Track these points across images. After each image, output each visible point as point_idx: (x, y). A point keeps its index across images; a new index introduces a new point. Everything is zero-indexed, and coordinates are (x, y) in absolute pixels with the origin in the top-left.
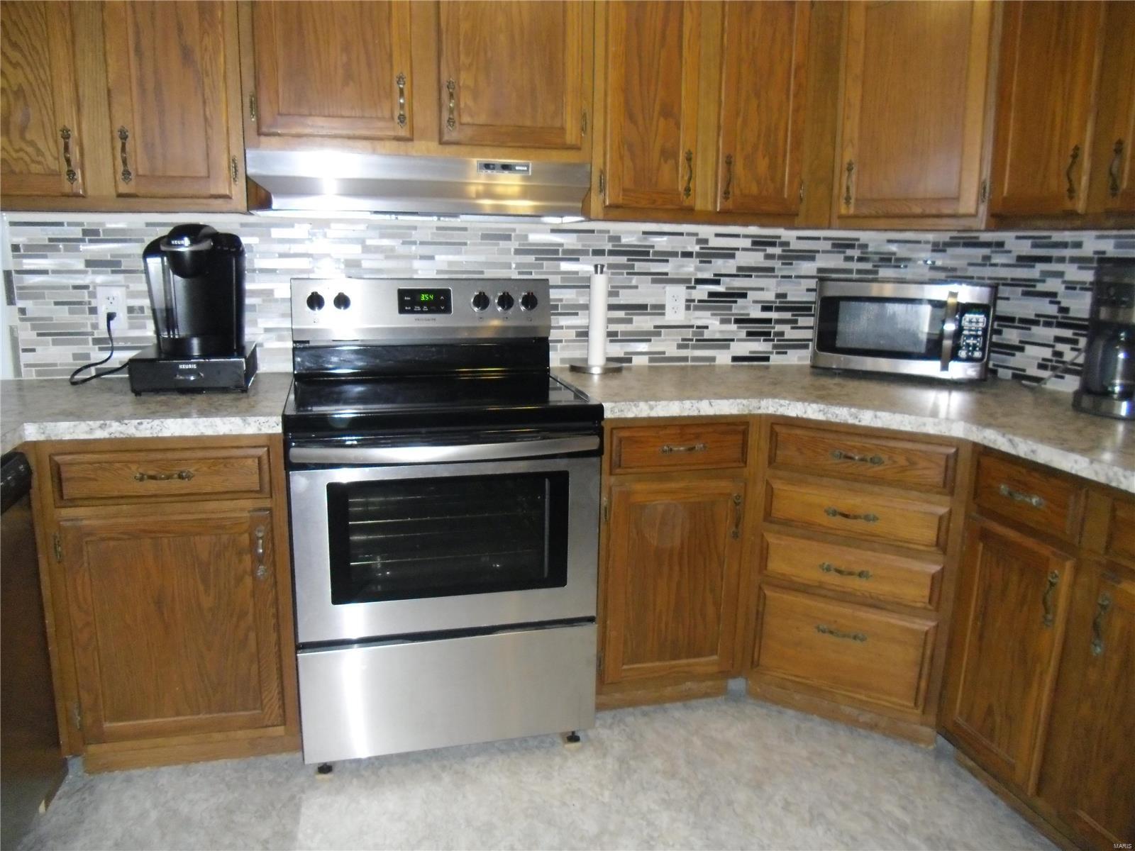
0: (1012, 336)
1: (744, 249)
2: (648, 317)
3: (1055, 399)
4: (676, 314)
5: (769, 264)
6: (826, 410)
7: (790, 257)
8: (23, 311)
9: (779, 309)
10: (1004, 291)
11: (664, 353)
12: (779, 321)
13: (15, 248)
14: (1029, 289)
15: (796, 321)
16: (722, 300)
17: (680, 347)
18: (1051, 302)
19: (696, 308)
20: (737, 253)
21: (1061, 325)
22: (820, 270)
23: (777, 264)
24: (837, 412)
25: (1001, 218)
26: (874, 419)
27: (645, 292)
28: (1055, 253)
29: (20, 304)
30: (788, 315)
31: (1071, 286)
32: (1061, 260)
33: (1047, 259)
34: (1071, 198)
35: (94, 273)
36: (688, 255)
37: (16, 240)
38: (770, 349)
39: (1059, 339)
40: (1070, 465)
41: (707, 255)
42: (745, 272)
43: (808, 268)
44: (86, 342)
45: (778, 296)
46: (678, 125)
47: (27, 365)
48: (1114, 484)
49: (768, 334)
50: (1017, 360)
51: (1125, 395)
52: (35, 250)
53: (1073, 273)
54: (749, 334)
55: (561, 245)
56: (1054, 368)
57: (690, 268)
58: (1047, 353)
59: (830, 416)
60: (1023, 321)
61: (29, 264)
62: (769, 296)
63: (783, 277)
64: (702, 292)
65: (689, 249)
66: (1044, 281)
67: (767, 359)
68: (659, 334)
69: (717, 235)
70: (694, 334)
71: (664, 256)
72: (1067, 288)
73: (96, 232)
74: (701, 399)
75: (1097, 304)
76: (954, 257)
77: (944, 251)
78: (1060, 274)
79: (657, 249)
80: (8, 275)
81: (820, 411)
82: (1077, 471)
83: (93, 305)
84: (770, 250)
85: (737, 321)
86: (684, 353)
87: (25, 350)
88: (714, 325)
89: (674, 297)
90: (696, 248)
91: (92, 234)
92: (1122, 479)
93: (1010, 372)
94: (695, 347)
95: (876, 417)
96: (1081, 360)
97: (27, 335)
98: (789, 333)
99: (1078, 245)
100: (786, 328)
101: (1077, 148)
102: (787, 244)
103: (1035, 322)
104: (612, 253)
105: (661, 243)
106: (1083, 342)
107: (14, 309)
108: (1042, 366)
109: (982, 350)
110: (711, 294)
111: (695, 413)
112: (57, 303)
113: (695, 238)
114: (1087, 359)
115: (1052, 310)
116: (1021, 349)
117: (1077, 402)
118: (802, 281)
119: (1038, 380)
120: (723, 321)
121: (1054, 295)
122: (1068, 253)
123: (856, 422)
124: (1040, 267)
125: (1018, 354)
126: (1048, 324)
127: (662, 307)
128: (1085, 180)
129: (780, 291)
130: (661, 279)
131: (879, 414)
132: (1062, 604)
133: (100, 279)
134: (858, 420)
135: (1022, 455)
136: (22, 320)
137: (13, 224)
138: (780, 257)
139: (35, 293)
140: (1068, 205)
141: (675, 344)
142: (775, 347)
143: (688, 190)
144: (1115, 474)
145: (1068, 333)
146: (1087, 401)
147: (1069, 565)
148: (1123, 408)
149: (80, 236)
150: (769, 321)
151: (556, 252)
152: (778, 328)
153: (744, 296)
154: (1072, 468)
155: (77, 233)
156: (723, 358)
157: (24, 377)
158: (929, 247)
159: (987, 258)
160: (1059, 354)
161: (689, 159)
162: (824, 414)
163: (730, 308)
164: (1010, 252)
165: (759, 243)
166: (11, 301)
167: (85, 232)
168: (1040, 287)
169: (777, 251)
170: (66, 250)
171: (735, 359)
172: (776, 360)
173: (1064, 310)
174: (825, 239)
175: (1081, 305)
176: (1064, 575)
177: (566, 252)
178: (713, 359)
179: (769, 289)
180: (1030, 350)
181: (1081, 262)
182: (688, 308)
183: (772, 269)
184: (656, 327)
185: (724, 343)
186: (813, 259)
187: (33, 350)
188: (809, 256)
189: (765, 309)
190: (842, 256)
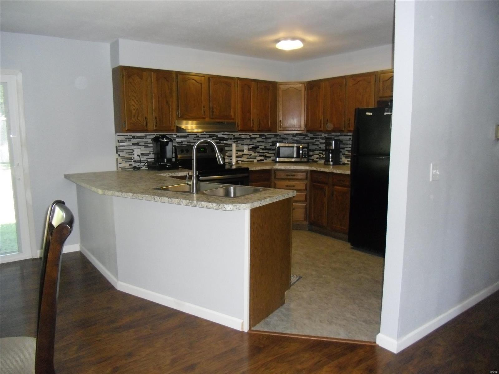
0: (311, 153)
1: (258, 137)
2: (241, 153)
3: (320, 164)
4: (246, 152)
5: (263, 140)
7: (267, 138)
8: (119, 155)
9: (265, 150)
10: (310, 144)
11: (244, 160)
12: (265, 152)
13: (118, 141)
14: (313, 144)
15: (268, 152)
16: (254, 149)
17: (247, 159)
18: (318, 146)
19: (250, 150)
20: (257, 138)
21: (319, 150)
22: (272, 141)
23: (264, 140)
25: (308, 131)
27: (240, 147)
28: (317, 137)
29: (119, 153)
30: (267, 151)
31: (321, 143)
32: (318, 138)
33: (316, 138)
34: (321, 128)
35: (134, 146)
36: (248, 139)
37: (119, 139)
38: (264, 158)
39: (320, 153)
41: (251, 139)
42: (258, 142)
43: (270, 141)
44: (131, 162)
45: (265, 147)
46: (250, 114)
47: (120, 167)
49: (263, 155)
50: (312, 158)
51: (332, 161)
52: (122, 141)
53: (321, 140)
54: (260, 155)
55: (224, 137)
56: (319, 159)
57: (248, 142)
58: (318, 156)
60: (313, 150)
61: (121, 144)
62: (263, 147)
63: (266, 143)
64: (250, 147)
65: (248, 138)
66: (316, 142)
67: (263, 161)
68: (243, 156)
69: (253, 134)
70: (250, 156)
71: (243, 139)
72: (320, 143)
73: (134, 137)
74: (263, 166)
75: (326, 146)
76: (297, 138)
77: (295, 136)
78: (319, 141)
79: (242, 138)
80: (116, 147)
83: (133, 153)
84: (263, 137)
85: (257, 153)
86: (248, 160)
87: (119, 164)
88: (253, 154)
89: (245, 148)
90: (249, 137)
91: (134, 138)
93: (311, 160)
94: (250, 159)
96: (324, 156)
97: (120, 160)
98: (268, 155)
99: (321, 135)
100: (266, 154)
101: (321, 120)
102: (266, 136)
103: (315, 150)
104: (234, 139)
105: (243, 137)
106: (324, 153)
107: (118, 154)
108: (317, 159)
109: (307, 156)
110: (252, 147)
111: (262, 169)
112: (126, 153)
113: (248, 135)
114: (325, 156)
115: (318, 148)
116: (313, 156)
117: (325, 163)
118: (269, 143)
119: (317, 161)
120: (255, 153)
121: (318, 145)
122: (320, 137)
124: (315, 139)
125: (312, 157)
126: (317, 150)
127: (243, 150)
128: (322, 125)
129: (265, 146)
130: (243, 144)
132: (327, 194)
133: (135, 147)
136: (119, 157)
137: (118, 135)
138: (265, 139)
139: (122, 151)
140: (320, 129)
141: (246, 158)
142: (265, 158)
143: (253, 126)
145: (321, 152)
146: (326, 163)
147: (327, 186)
148: (332, 163)
149: (131, 138)
150: (263, 152)
151: (223, 139)
152: (265, 154)
153: (259, 147)
155: (131, 137)
156: (255, 161)
157: (119, 170)
158: (292, 135)
159: (304, 138)
160: (320, 156)
161: (253, 121)
163: (256, 150)
164: (309, 137)
165: (261, 136)
166: (117, 153)
167: (133, 137)
168: (315, 143)
169: (264, 137)
170: (128, 141)
171: (257, 161)
172: (265, 161)
173: (320, 147)
174: (273, 134)
175: (323, 146)
176: (326, 188)
177: (225, 139)
178: (253, 161)
179: (263, 146)
180: (314, 155)
181: (322, 138)
182: (248, 150)
183: (263, 141)
184: (242, 154)
185: (255, 158)
186: (270, 139)
187: (121, 164)
188: (270, 138)
189: (263, 150)
190: (276, 138)
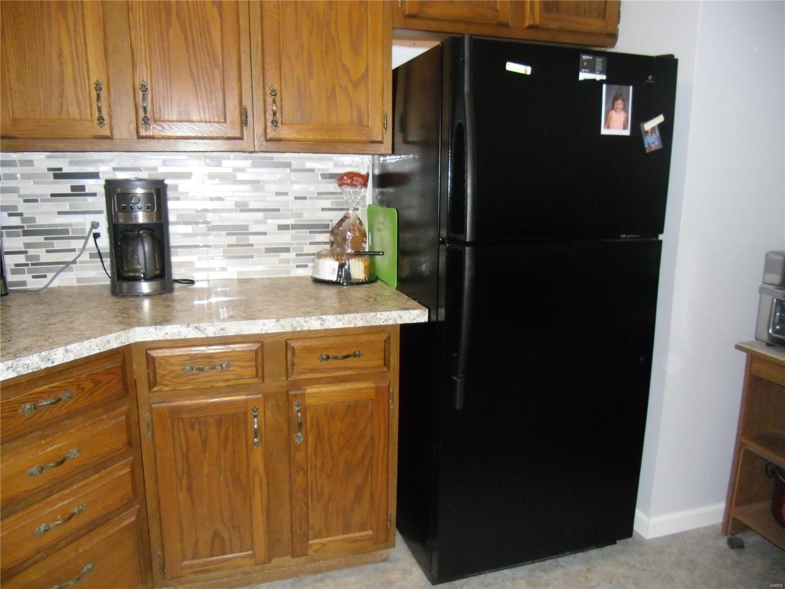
6: (14, 366)
24: (27, 362)
26: (66, 354)
40: (260, 329)
48: (298, 329)
59: (20, 369)
81: (8, 368)
82: (266, 331)
92: (304, 324)
95: (67, 351)
123: (50, 365)
131: (69, 347)
134: (51, 362)
135: (211, 335)
144: (298, 322)
154: (262, 330)
162: (13, 370)
